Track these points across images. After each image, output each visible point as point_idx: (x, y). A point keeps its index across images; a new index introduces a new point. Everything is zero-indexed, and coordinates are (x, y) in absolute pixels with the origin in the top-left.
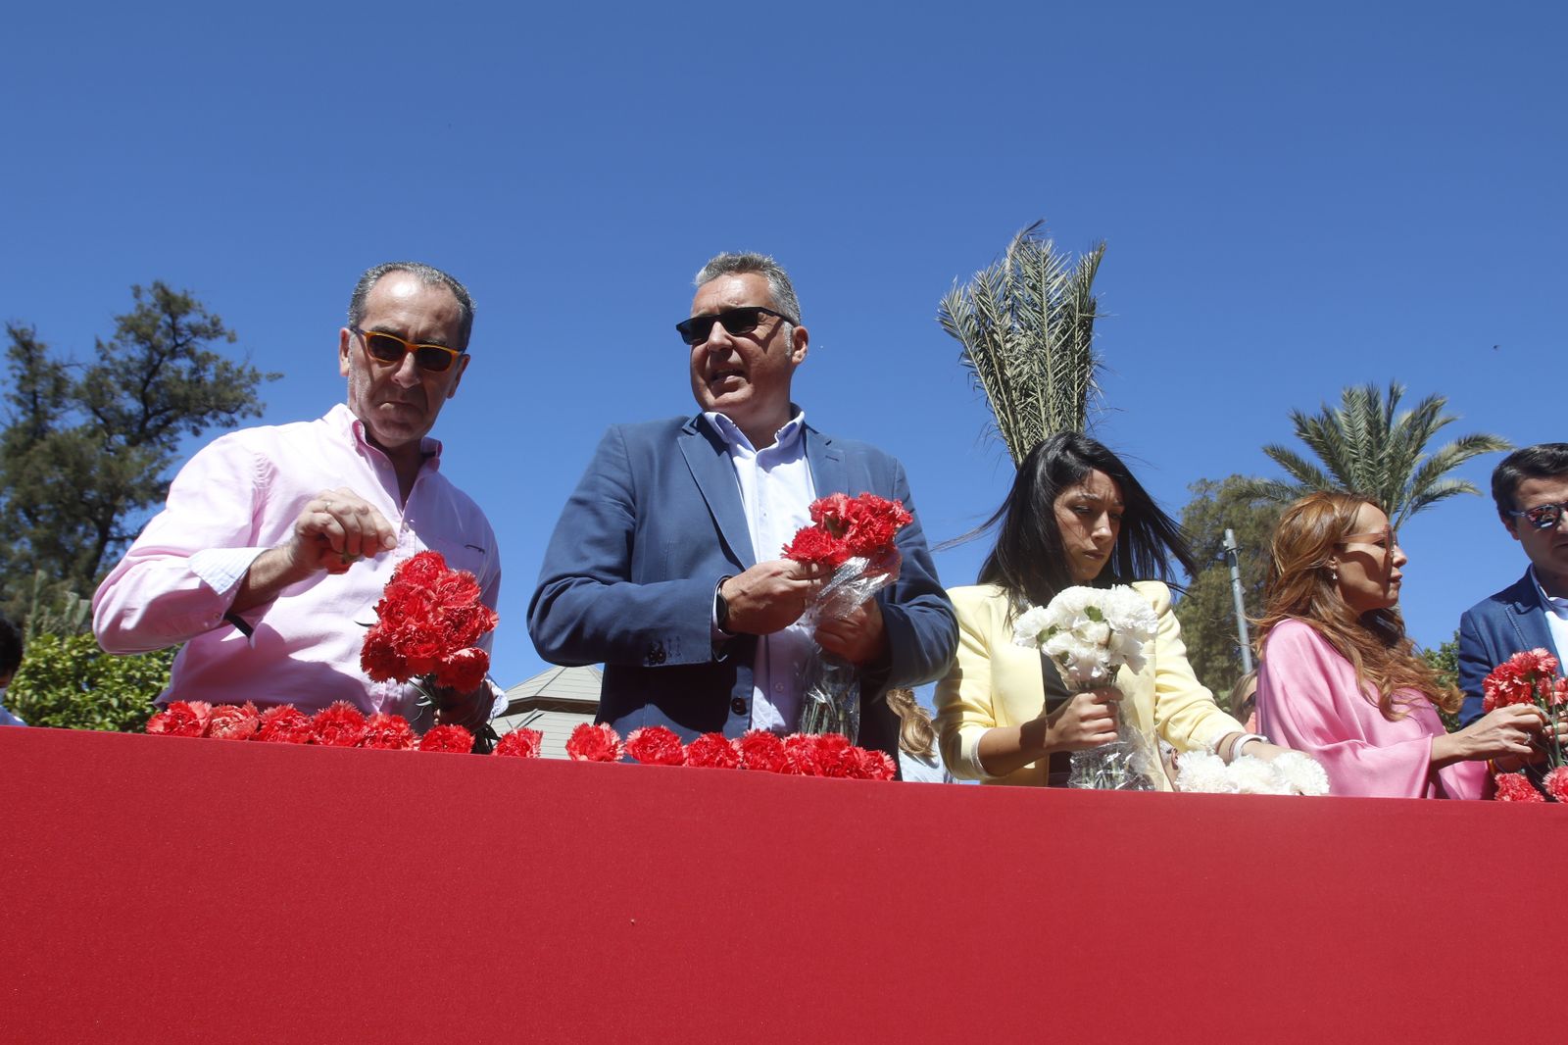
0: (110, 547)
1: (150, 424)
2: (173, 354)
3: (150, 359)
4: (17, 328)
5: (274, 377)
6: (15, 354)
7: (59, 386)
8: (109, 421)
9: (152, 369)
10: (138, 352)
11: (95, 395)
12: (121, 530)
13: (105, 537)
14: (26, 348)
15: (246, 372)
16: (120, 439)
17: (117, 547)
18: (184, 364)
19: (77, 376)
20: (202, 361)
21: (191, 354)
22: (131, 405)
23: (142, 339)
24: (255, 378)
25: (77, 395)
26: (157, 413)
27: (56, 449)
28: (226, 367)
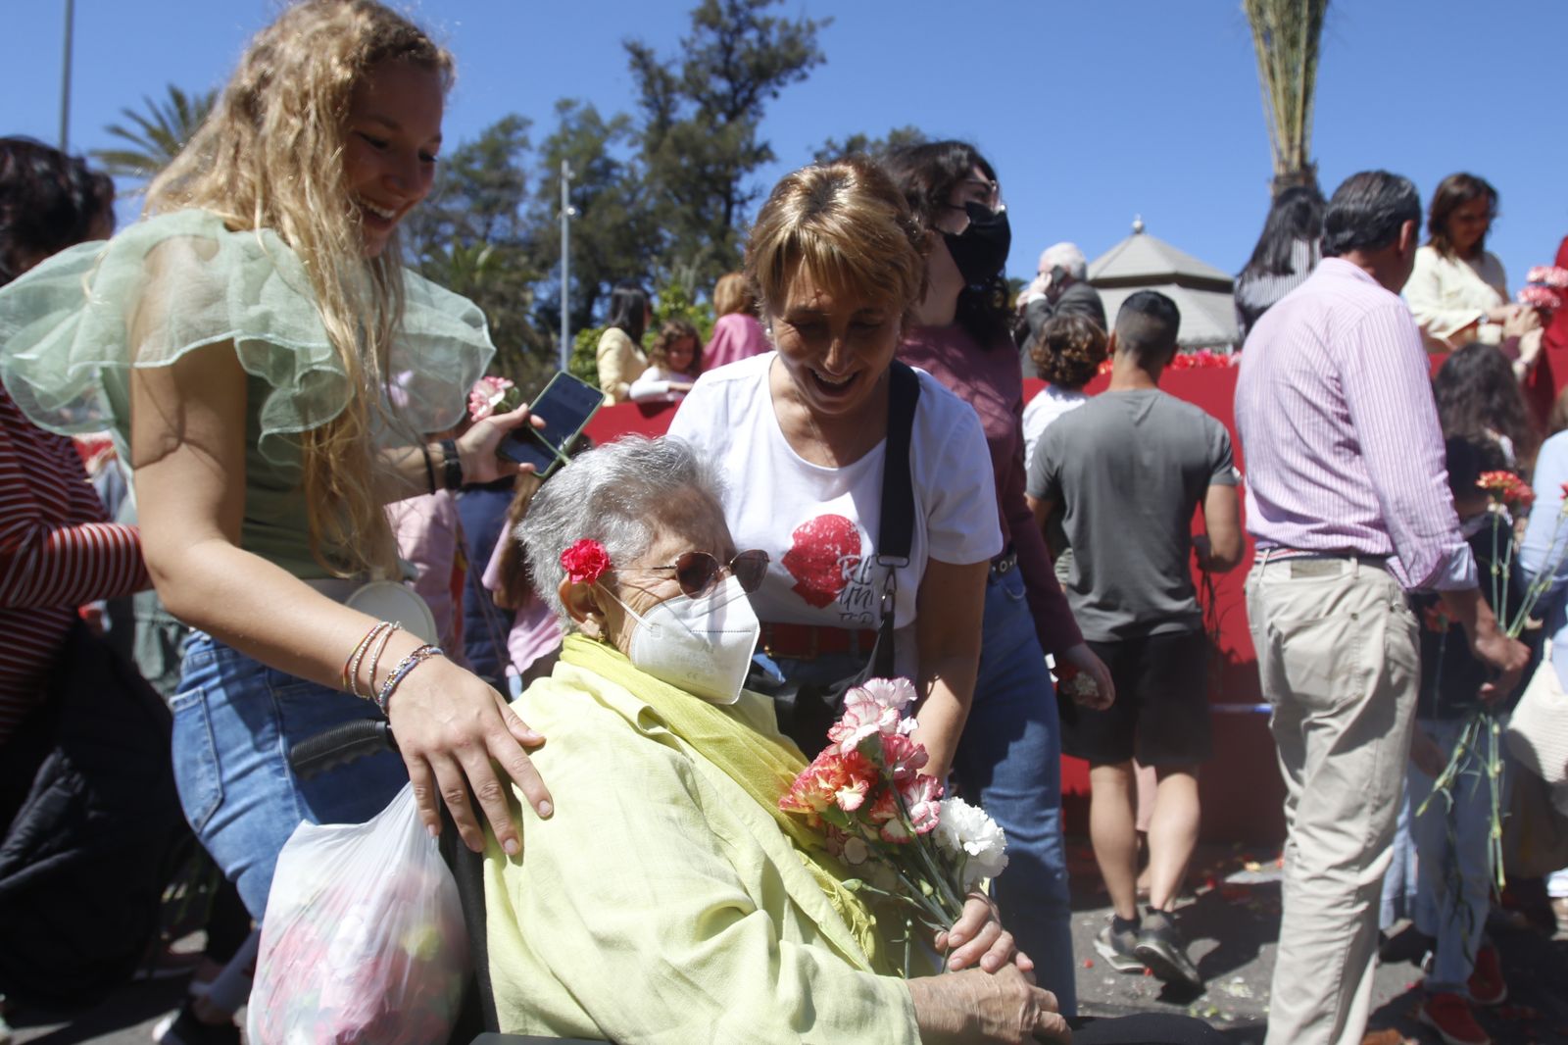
0: (735, 210)
1: (739, 99)
2: (739, 31)
3: (723, 43)
4: (629, 42)
5: (827, 22)
6: (634, 65)
7: (668, 85)
8: (710, 105)
9: (727, 49)
10: (711, 38)
11: (694, 87)
12: (741, 194)
13: (730, 204)
14: (640, 58)
15: (804, 25)
16: (721, 118)
17: (740, 209)
18: (751, 35)
19: (677, 72)
20: (764, 27)
21: (753, 24)
22: (721, 86)
23: (712, 26)
24: (812, 28)
25: (682, 89)
26: (743, 86)
27: (677, 141)
28: (785, 26)
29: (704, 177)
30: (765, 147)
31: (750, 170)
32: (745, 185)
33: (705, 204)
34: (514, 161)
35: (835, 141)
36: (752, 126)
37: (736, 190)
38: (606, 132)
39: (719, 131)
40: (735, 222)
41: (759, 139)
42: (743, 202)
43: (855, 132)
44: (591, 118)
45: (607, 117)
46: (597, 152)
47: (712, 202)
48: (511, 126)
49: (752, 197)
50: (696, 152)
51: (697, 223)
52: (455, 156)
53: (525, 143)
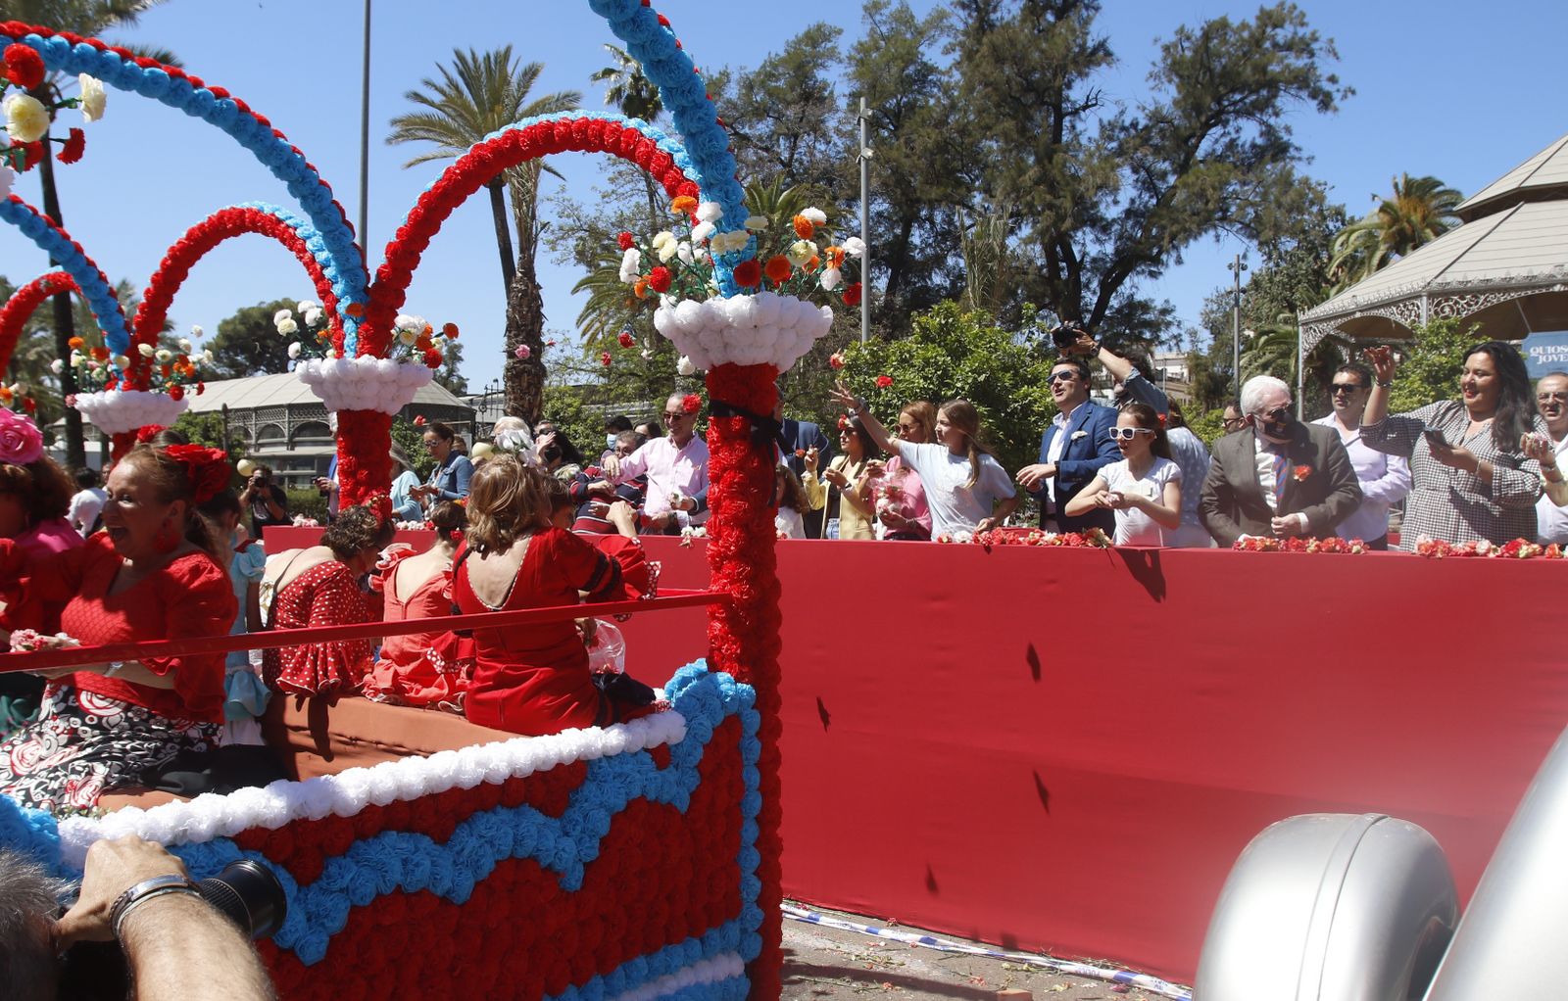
12: (1073, 103)
13: (1061, 116)
17: (1071, 121)
29: (1030, 87)
30: (1101, 45)
31: (1082, 75)
32: (1077, 93)
33: (1030, 119)
34: (821, 75)
35: (1188, 27)
36: (1086, 22)
37: (1068, 99)
38: (920, 33)
39: (1047, 32)
40: (1066, 137)
41: (1094, 35)
42: (1075, 113)
43: (1214, 16)
44: (904, 18)
45: (921, 17)
46: (910, 56)
47: (1038, 117)
48: (817, 38)
49: (1085, 107)
50: (1018, 60)
51: (1022, 138)
52: (759, 74)
53: (832, 54)
